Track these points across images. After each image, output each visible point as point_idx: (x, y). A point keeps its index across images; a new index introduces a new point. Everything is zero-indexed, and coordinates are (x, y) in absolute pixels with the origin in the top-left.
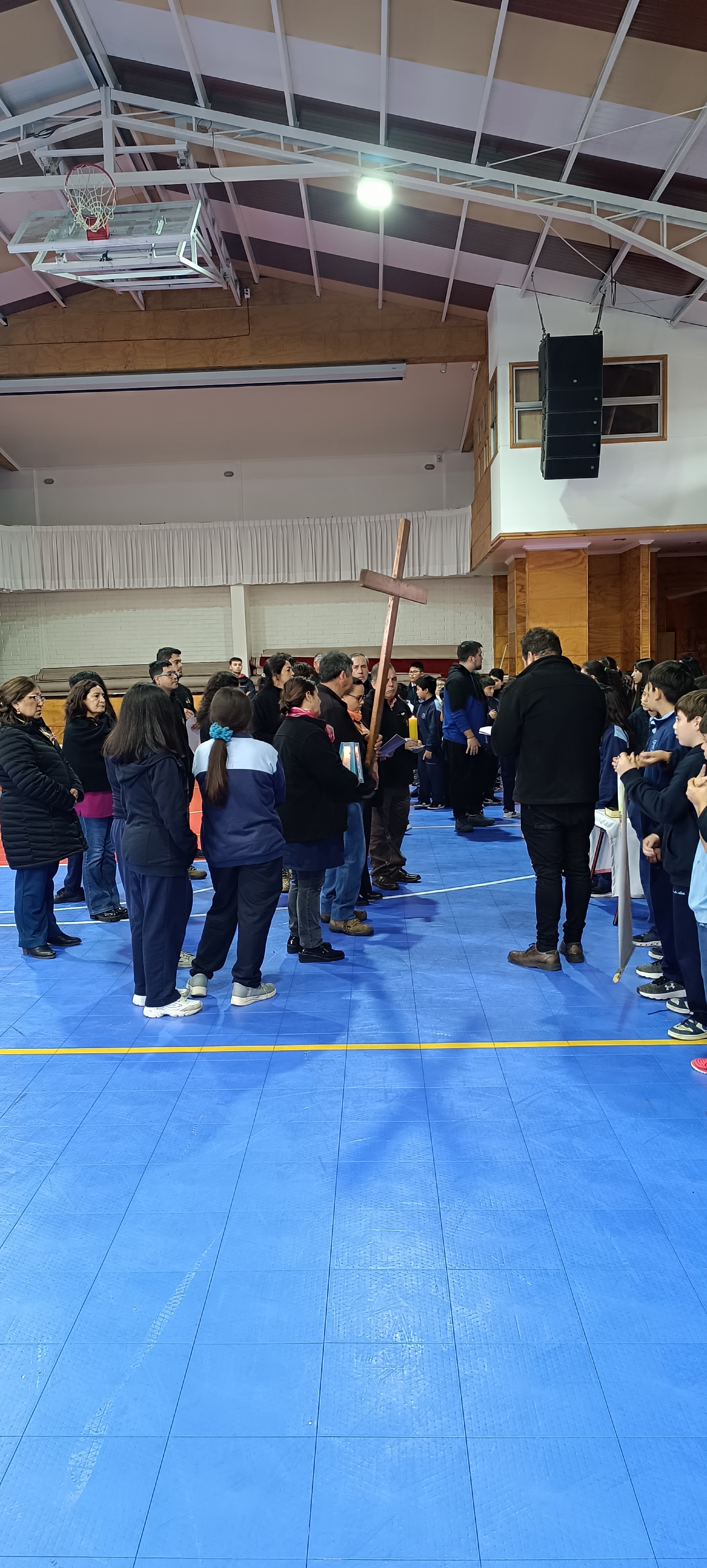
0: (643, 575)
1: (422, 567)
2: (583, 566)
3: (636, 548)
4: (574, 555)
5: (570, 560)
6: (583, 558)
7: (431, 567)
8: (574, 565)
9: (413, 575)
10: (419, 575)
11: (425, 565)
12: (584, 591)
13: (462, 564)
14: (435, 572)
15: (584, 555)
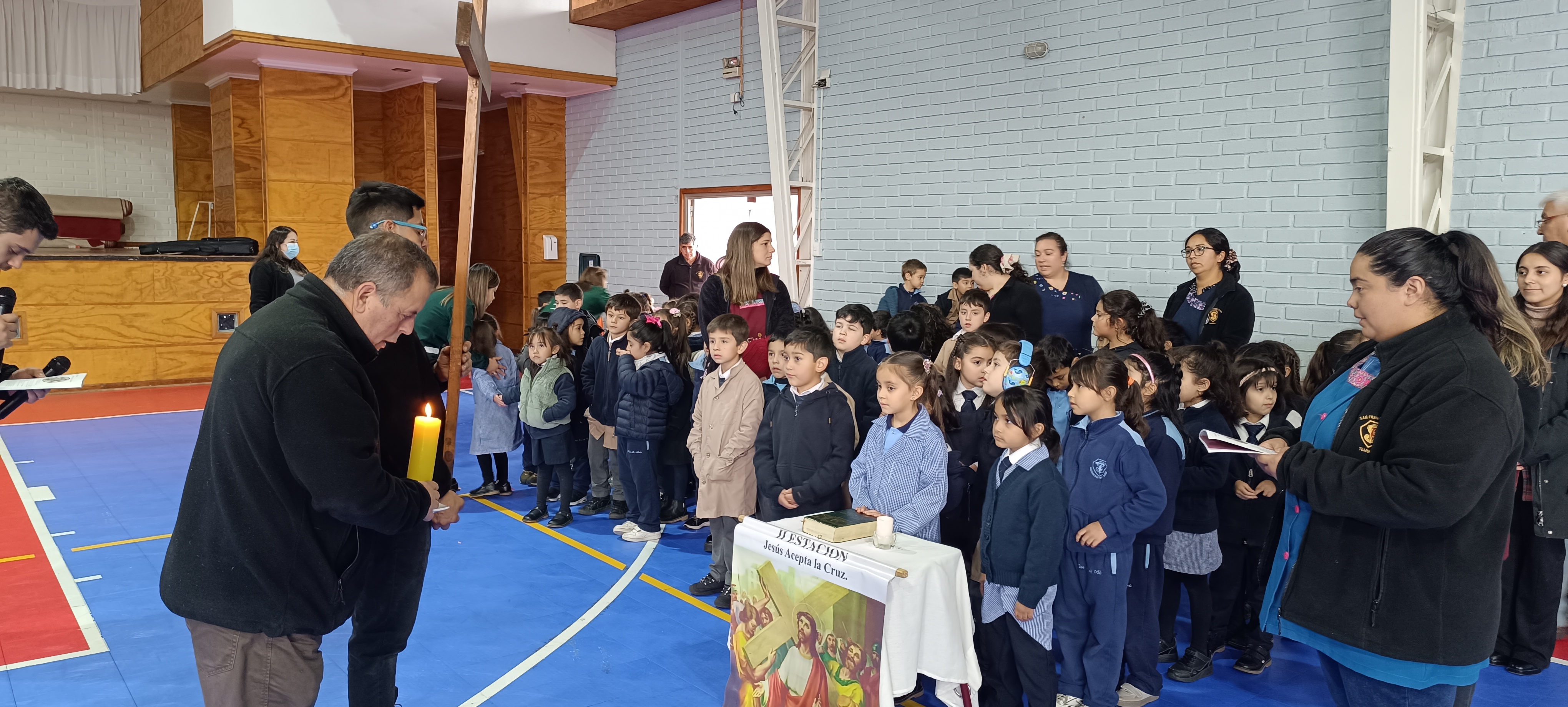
0: (428, 123)
1: (53, 76)
2: (345, 100)
3: (419, 85)
4: (334, 83)
5: (326, 89)
6: (346, 89)
7: (69, 78)
8: (333, 96)
9: (37, 84)
10: (48, 85)
11: (59, 73)
12: (347, 135)
13: (124, 80)
14: (76, 84)
15: (347, 85)
